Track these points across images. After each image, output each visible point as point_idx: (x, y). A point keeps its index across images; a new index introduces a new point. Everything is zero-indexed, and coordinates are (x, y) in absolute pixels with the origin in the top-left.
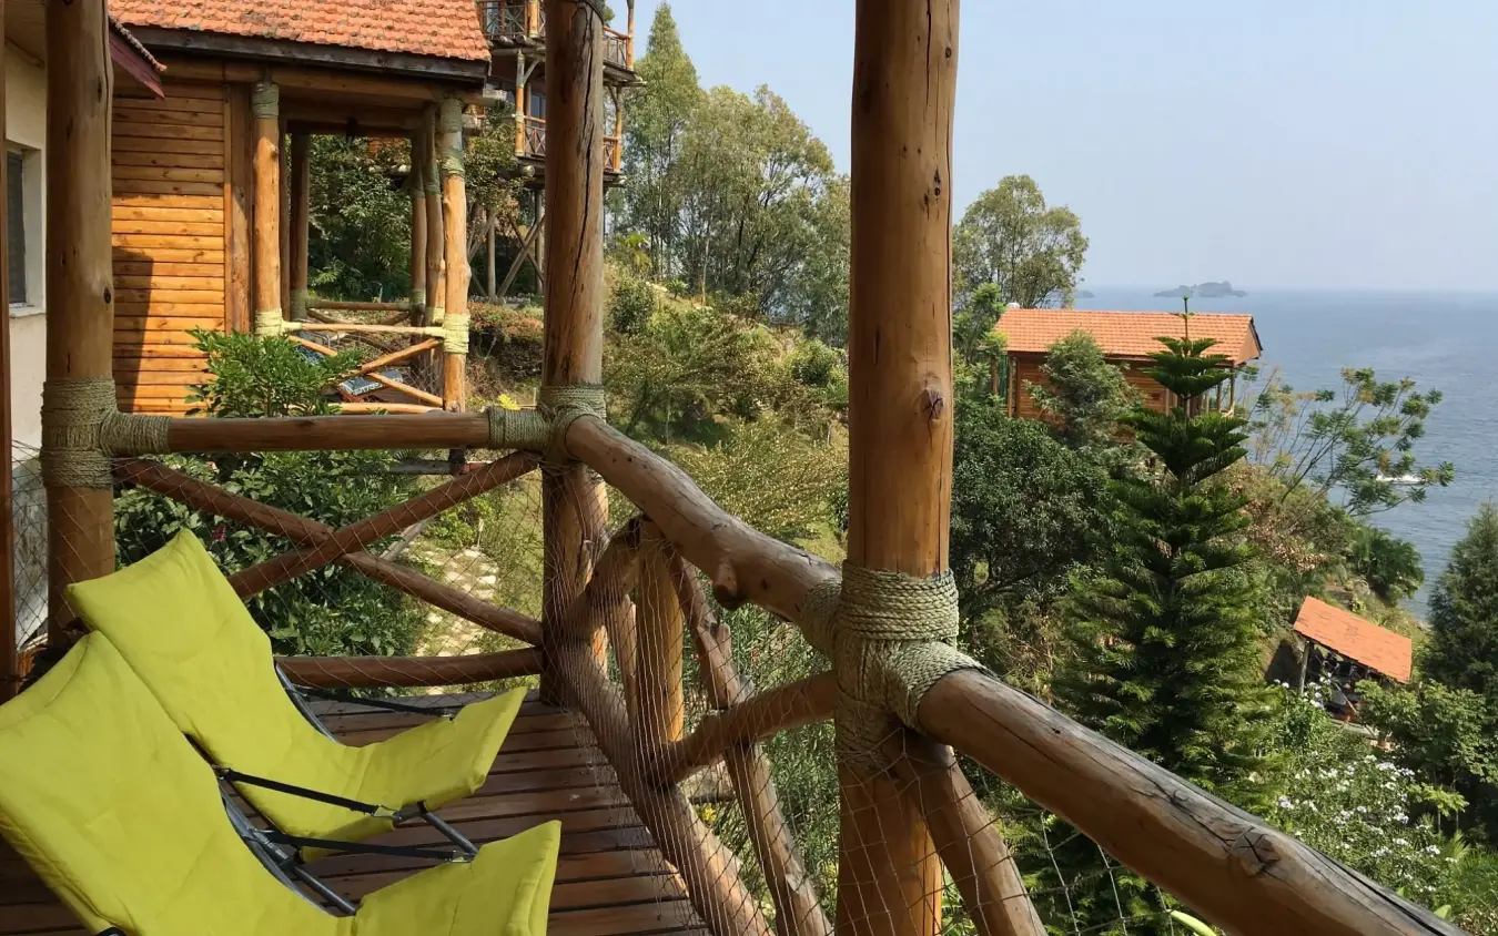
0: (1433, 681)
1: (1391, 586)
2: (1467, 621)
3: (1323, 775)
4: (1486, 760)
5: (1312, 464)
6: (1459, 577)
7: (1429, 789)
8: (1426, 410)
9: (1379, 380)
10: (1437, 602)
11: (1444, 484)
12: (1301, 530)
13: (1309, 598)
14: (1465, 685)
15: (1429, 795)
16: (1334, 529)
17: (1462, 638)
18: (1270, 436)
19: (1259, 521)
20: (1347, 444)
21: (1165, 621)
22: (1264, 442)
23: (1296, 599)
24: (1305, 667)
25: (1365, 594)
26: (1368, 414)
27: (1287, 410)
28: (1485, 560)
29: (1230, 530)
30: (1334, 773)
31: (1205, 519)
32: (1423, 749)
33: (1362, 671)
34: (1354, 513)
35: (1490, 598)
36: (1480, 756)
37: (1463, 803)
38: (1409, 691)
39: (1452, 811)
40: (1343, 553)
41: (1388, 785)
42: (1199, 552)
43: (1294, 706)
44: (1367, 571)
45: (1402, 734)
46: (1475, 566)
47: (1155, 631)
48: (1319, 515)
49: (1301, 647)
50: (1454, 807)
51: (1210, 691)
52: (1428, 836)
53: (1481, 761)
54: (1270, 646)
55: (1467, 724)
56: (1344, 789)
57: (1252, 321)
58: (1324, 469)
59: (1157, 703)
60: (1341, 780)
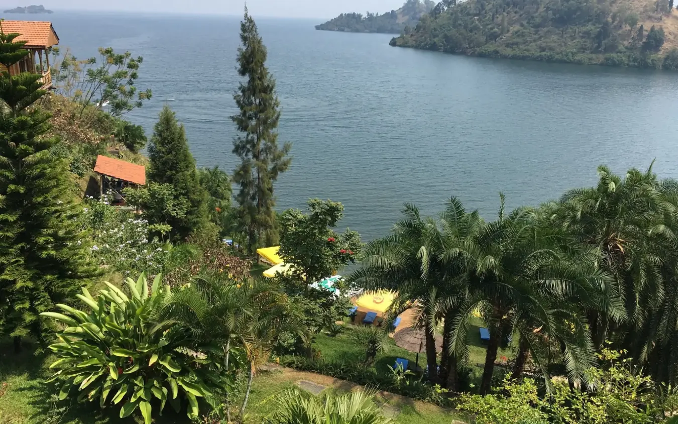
0: (153, 182)
1: (135, 145)
2: (163, 155)
3: (111, 232)
4: (177, 209)
5: (92, 94)
6: (158, 138)
7: (157, 225)
8: (137, 66)
9: (116, 53)
10: (151, 150)
11: (149, 99)
12: (92, 126)
13: (99, 156)
14: (165, 182)
15: (157, 228)
16: (107, 123)
17: (162, 163)
18: (71, 83)
19: (70, 124)
20: (106, 84)
21: (19, 180)
22: (68, 85)
23: (94, 157)
24: (102, 186)
25: (125, 150)
26: (113, 70)
27: (76, 69)
28: (167, 129)
29: (43, 131)
30: (116, 230)
31: (30, 128)
32: (153, 210)
33: (126, 183)
34: (114, 115)
35: (171, 145)
36: (175, 208)
37: (170, 228)
38: (145, 188)
39: (166, 232)
40: (112, 134)
41: (138, 229)
42: (30, 145)
43: (96, 206)
44: (124, 140)
45: (145, 206)
46: (164, 133)
47: (13, 187)
48: (99, 118)
49: (99, 178)
50: (167, 230)
51: (48, 209)
52: (157, 244)
53: (175, 210)
54: (85, 180)
55: (168, 197)
56: (121, 235)
57: (51, 25)
58: (98, 96)
59: (21, 221)
60: (119, 232)
